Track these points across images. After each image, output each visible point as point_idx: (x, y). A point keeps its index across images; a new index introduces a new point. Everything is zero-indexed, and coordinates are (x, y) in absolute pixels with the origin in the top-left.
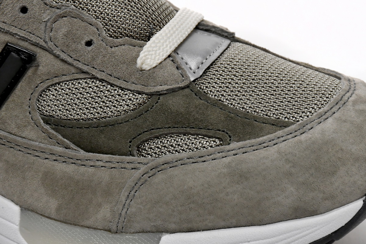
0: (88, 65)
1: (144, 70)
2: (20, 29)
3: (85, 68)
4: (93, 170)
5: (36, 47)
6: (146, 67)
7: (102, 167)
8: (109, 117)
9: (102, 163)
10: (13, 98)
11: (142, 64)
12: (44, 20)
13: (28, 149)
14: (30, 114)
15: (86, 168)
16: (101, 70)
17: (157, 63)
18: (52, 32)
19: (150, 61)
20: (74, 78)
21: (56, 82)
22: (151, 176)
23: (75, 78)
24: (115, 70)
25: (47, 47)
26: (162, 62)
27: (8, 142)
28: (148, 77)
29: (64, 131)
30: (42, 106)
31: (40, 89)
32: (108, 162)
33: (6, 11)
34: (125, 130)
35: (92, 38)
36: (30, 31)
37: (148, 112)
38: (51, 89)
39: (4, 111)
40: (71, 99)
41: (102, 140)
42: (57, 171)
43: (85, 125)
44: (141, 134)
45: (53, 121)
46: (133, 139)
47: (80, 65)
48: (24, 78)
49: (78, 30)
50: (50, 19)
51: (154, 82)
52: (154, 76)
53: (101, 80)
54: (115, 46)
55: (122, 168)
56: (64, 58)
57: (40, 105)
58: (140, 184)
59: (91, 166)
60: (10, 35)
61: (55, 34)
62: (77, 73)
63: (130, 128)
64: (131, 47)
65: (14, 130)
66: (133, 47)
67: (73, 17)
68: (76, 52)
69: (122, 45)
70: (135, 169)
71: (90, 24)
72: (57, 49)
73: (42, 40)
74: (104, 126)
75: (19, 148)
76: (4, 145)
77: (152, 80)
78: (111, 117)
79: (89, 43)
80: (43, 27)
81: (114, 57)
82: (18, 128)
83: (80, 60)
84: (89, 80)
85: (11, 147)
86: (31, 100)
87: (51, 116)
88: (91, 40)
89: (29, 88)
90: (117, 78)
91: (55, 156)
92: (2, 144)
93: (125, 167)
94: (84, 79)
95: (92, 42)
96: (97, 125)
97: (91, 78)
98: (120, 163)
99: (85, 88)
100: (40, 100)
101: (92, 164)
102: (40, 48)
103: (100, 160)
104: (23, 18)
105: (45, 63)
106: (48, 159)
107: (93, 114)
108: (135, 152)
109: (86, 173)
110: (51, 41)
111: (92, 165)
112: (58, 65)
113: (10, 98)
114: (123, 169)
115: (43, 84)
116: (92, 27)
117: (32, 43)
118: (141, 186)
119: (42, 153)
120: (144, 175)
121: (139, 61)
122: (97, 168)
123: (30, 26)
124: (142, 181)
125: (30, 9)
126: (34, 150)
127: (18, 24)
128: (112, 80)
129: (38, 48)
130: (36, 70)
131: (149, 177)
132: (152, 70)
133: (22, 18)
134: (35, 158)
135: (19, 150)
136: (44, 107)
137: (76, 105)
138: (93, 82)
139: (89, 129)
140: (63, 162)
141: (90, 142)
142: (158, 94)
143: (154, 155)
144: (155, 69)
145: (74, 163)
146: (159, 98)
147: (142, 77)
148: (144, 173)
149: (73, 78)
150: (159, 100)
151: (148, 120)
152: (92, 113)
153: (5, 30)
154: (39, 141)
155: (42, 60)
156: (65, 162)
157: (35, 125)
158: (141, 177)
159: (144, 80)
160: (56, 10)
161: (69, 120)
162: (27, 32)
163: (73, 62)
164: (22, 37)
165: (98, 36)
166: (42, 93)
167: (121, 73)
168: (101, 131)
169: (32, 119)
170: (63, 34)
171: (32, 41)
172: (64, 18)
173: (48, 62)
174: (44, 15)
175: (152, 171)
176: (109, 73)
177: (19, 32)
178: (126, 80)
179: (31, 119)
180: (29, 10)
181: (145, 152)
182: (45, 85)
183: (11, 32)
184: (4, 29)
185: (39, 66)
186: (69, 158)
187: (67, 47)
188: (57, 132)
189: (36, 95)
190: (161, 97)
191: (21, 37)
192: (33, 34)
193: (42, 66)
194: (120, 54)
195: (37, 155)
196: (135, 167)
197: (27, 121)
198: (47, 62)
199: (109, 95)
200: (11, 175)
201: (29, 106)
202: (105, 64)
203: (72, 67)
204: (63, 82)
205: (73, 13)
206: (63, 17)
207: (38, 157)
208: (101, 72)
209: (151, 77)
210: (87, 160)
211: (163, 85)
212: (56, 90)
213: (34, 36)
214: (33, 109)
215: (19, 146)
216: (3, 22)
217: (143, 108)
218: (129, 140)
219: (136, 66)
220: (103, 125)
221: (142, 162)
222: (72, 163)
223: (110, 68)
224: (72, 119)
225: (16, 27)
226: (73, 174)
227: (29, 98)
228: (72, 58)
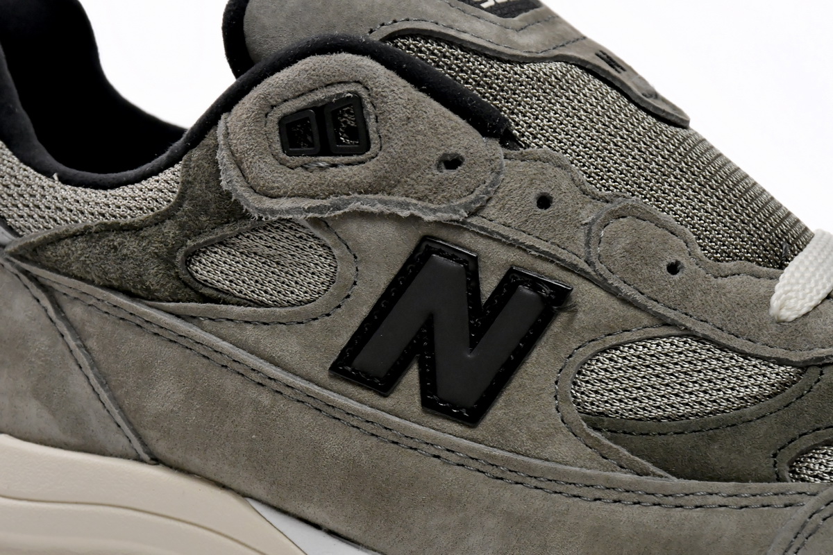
0: (675, 310)
1: (784, 322)
2: (538, 238)
3: (671, 314)
4: (702, 514)
5: (570, 273)
6: (789, 315)
7: (720, 506)
8: (723, 412)
9: (721, 498)
10: (520, 380)
11: (781, 309)
12: (584, 222)
13: (554, 483)
14: (559, 412)
15: (686, 512)
16: (702, 318)
17: (810, 307)
18: (602, 244)
19: (796, 302)
20: (647, 335)
21: (610, 344)
22: (828, 517)
23: (650, 335)
24: (729, 318)
25: (593, 273)
26: (818, 305)
27: (510, 471)
28: (795, 333)
29: (632, 442)
30: (583, 393)
31: (579, 359)
32: (732, 496)
33: (509, 202)
34: (762, 432)
35: (679, 259)
36: (557, 241)
37: (803, 398)
38: (601, 358)
39: (501, 408)
40: (644, 377)
41: (716, 454)
42: (622, 523)
43: (675, 427)
44: (795, 439)
45: (606, 423)
46: (779, 450)
47: (661, 309)
48: (544, 339)
49: (651, 242)
50: (597, 218)
51: (808, 342)
52: (806, 330)
53: (702, 339)
54: (723, 275)
55: (764, 506)
56: (629, 294)
57: (578, 392)
58: (806, 535)
59: (697, 507)
60: (518, 250)
61: (608, 248)
62: (652, 327)
63: (772, 428)
64: (752, 278)
65: (524, 446)
66: (757, 280)
67: (638, 218)
68: (650, 283)
69: (734, 275)
70: (791, 505)
71: (672, 233)
72: (614, 276)
73: (582, 260)
74: (715, 429)
75: (534, 482)
76: (502, 479)
77: (803, 338)
78: (728, 411)
79: (673, 268)
80: (581, 235)
81: (725, 295)
82: (534, 439)
83: (659, 298)
84: (677, 339)
85: (517, 483)
86: (559, 384)
87: (602, 413)
88: (678, 263)
89: (555, 359)
90: (733, 334)
91: (616, 493)
92: (497, 478)
93: (769, 504)
94: (668, 337)
95: (679, 266)
96: (701, 427)
97: (681, 336)
98: (758, 496)
99: (671, 354)
100: (579, 381)
101: (699, 501)
102: (579, 275)
103: (716, 494)
104: (544, 216)
105: (589, 306)
106: (600, 499)
107: (691, 406)
108: (788, 475)
109: (686, 523)
110: (601, 262)
111: (698, 504)
112: (615, 309)
113: (514, 380)
114: (767, 508)
115: (584, 350)
116: (675, 238)
117: (563, 265)
118: (807, 538)
119: (587, 488)
120: (815, 516)
121: (775, 302)
122: (710, 510)
123: (557, 233)
124: (810, 527)
125: (557, 200)
126: (570, 484)
127: (535, 227)
128: (724, 338)
129: (574, 276)
130: (571, 321)
131: (824, 519)
132: (801, 320)
133: (541, 215)
134: (571, 501)
135: (536, 488)
136: (587, 396)
137: (655, 388)
138: (685, 342)
139: (684, 435)
140: (635, 503)
141: (690, 460)
142: (818, 363)
143: (828, 478)
144: (807, 319)
145: (659, 505)
146: (821, 372)
147: (782, 334)
148: (814, 511)
149: (644, 336)
150: (823, 376)
151: (806, 411)
152: (687, 404)
153: (511, 239)
154: (579, 465)
155: (583, 300)
156: (639, 503)
157: (571, 433)
158: (808, 520)
159: (786, 340)
160: (605, 204)
161: (640, 420)
162: (552, 243)
163: (646, 303)
164: (543, 252)
165: (688, 255)
166: (581, 367)
167: (742, 324)
168: (711, 438)
169: (563, 421)
170: (623, 248)
171: (563, 261)
172: (621, 219)
173: (596, 304)
174: (584, 213)
175: (829, 506)
176: (717, 325)
177: (538, 242)
178: (751, 339)
179: (560, 421)
180: (555, 200)
181: (809, 472)
182: (588, 351)
183: (522, 243)
184: (507, 238)
185: (576, 311)
186: (647, 494)
187: (634, 273)
188: (616, 443)
189: (572, 371)
190: (826, 370)
191: (540, 253)
192: (564, 249)
193: (584, 311)
194: (734, 290)
195: (575, 493)
196: (792, 502)
197: (553, 424)
198: (594, 302)
199: (720, 367)
200: (514, 543)
201: (555, 397)
202: (709, 307)
203: (643, 314)
204: (623, 344)
205: (639, 209)
206: (619, 218)
207: (578, 499)
208: (702, 323)
209: (800, 333)
210: (687, 495)
211: (826, 346)
212: (611, 359)
213: (566, 252)
214: (566, 400)
215: (535, 478)
216: (504, 225)
217: (793, 392)
218: (772, 452)
219: (768, 313)
220: (714, 427)
221: (805, 491)
222: (655, 505)
223: (718, 314)
224: (647, 417)
225: (529, 234)
226: (656, 526)
227: (555, 379)
228: (642, 294)
